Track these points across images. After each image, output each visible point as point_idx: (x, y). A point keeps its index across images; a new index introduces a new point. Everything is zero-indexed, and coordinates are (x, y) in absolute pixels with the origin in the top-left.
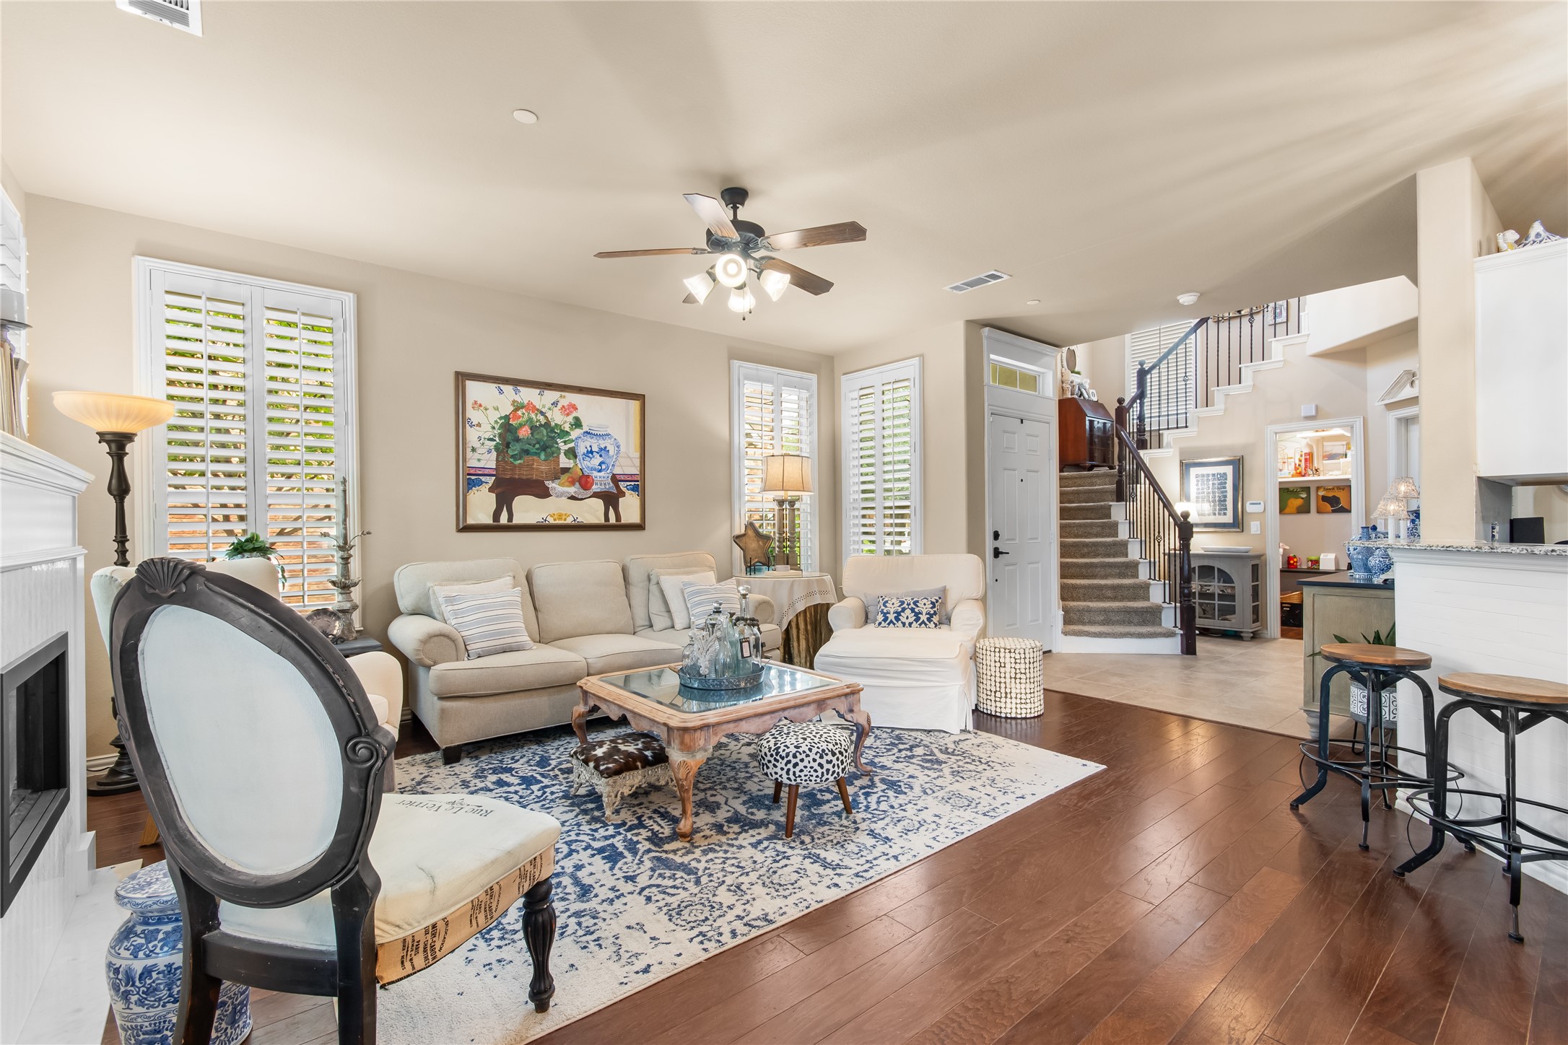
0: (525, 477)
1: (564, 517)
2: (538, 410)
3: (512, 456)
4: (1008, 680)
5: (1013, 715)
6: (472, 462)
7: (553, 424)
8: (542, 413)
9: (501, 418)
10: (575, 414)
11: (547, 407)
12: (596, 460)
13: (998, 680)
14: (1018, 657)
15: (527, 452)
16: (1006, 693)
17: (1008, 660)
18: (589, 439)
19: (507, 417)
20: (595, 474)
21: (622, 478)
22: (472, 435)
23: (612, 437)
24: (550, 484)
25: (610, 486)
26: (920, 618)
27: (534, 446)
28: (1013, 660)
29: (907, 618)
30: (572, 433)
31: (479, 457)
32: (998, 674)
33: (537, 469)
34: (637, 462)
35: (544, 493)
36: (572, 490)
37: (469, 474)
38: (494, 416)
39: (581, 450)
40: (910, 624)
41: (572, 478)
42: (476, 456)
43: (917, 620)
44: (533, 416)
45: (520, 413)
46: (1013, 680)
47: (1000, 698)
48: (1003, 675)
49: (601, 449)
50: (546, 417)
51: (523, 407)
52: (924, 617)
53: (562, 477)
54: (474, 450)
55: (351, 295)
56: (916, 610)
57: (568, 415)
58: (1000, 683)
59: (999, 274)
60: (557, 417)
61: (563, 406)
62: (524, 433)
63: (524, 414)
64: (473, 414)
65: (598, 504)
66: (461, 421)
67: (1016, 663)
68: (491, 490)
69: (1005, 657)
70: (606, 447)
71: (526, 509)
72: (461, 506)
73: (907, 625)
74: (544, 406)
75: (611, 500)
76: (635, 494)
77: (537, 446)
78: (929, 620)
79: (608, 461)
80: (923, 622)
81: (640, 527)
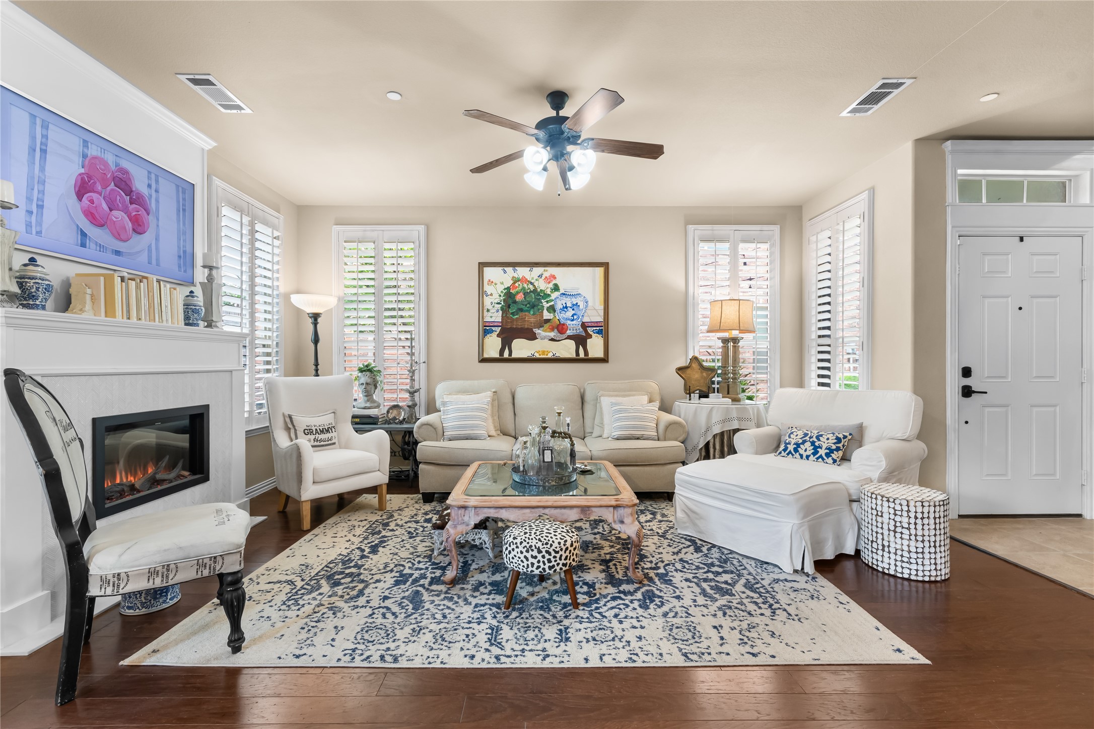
0: (519, 327)
1: (546, 353)
2: (529, 281)
3: (512, 313)
4: (886, 532)
5: (892, 572)
6: (487, 319)
7: (539, 290)
8: (532, 284)
9: (505, 289)
10: (554, 282)
11: (535, 279)
12: (570, 313)
13: (875, 529)
14: (898, 507)
15: (521, 310)
16: (883, 546)
17: (885, 509)
18: (565, 299)
19: (508, 288)
20: (569, 322)
21: (590, 324)
22: (487, 301)
23: (582, 296)
24: (537, 331)
25: (580, 331)
26: (818, 452)
27: (526, 306)
28: (892, 511)
29: (806, 450)
30: (552, 295)
31: (491, 315)
32: (874, 523)
33: (528, 321)
34: (602, 313)
35: (532, 337)
36: (552, 334)
37: (485, 326)
38: (501, 288)
39: (559, 306)
40: (808, 457)
41: (552, 326)
42: (490, 314)
43: (814, 454)
44: (525, 285)
45: (517, 284)
46: (892, 533)
47: (877, 549)
48: (880, 525)
49: (574, 305)
50: (534, 286)
51: (519, 281)
52: (822, 452)
53: (545, 325)
54: (488, 310)
55: (423, 226)
56: (817, 444)
57: (549, 283)
58: (877, 533)
59: (900, 81)
60: (542, 285)
61: (546, 277)
62: (520, 297)
63: (519, 285)
64: (488, 288)
65: (571, 344)
66: (481, 293)
67: (895, 515)
68: (498, 336)
69: (882, 505)
70: (577, 303)
71: (521, 348)
72: (481, 347)
73: (804, 457)
74: (533, 279)
75: (581, 340)
76: (600, 336)
77: (528, 305)
78: (828, 455)
79: (578, 313)
80: (821, 457)
81: (604, 360)
